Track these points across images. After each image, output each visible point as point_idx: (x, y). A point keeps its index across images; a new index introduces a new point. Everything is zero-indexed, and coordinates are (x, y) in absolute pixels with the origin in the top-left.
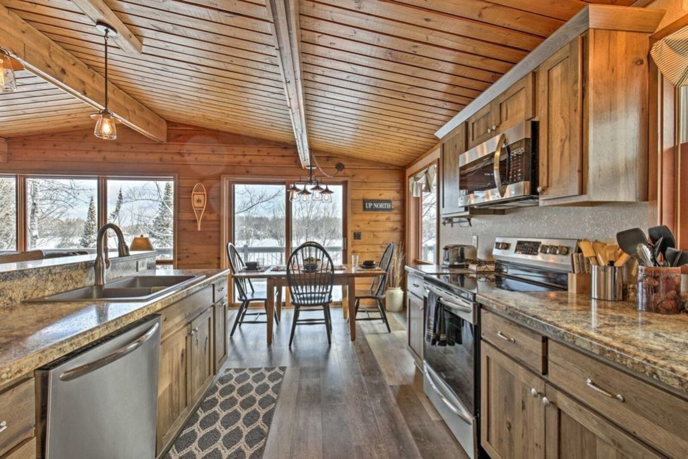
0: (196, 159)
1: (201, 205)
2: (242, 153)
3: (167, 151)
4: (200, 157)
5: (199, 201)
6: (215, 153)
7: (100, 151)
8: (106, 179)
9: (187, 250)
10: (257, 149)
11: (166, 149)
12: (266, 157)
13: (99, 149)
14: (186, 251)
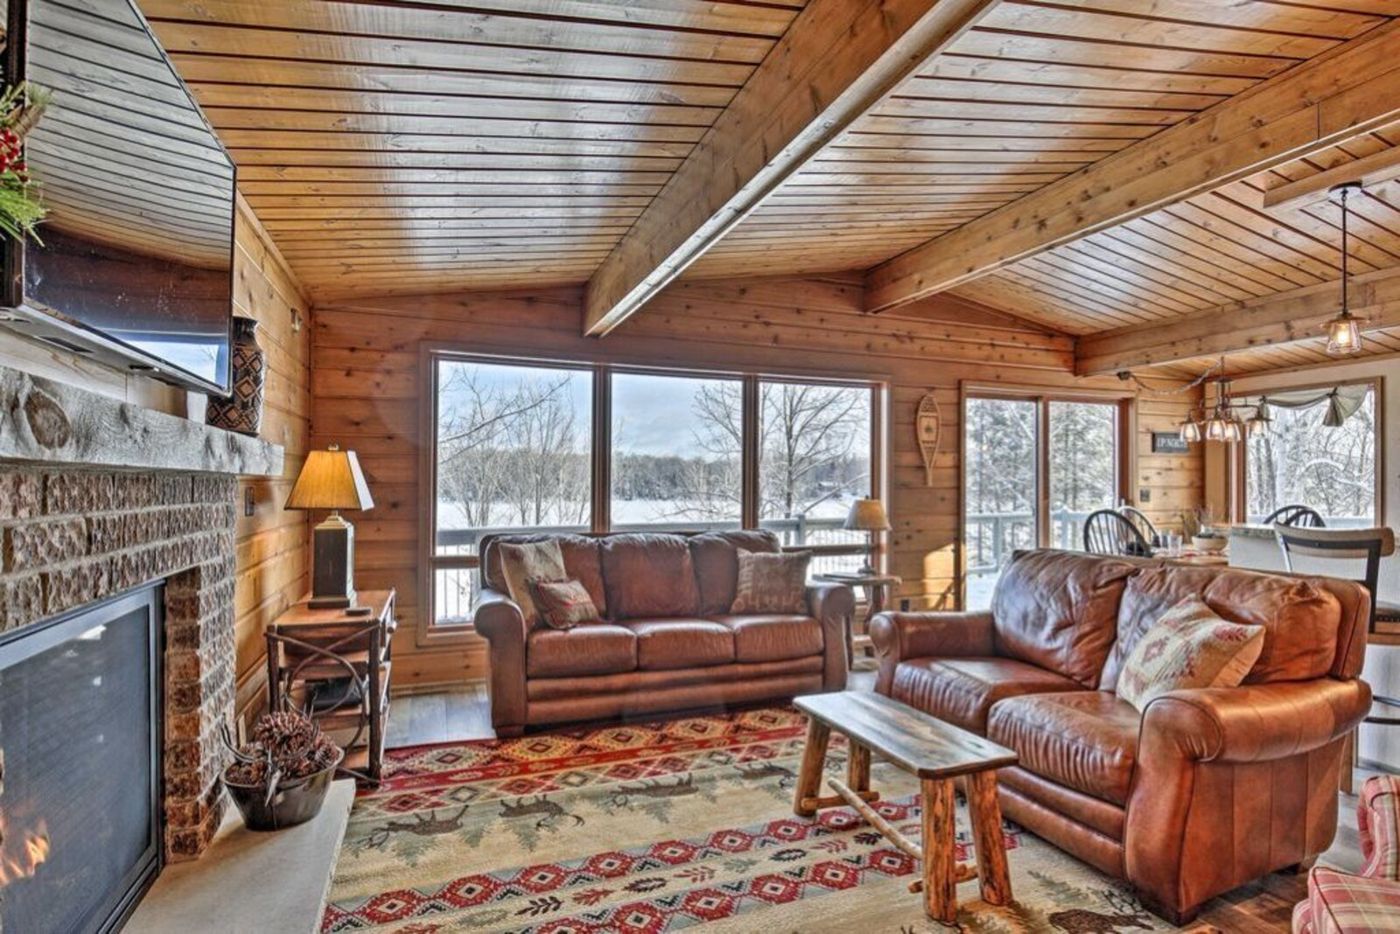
0: (922, 348)
1: (932, 437)
2: (988, 341)
3: (878, 331)
4: (933, 347)
5: (928, 430)
6: (952, 338)
7: (767, 324)
8: (756, 380)
9: (908, 524)
10: (1010, 335)
11: (876, 327)
12: (1024, 352)
13: (766, 320)
14: (906, 527)
